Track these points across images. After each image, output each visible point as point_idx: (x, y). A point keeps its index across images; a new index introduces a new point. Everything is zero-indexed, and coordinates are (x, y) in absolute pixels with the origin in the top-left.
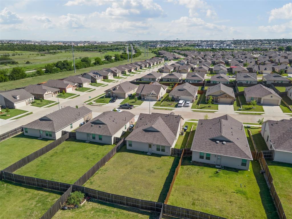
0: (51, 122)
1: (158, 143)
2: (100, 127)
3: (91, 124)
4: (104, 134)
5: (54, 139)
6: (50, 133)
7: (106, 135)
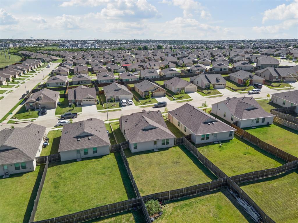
0: (16, 151)
1: (164, 138)
2: (89, 139)
3: (76, 139)
4: (99, 145)
5: (31, 170)
6: (23, 165)
7: (102, 145)
